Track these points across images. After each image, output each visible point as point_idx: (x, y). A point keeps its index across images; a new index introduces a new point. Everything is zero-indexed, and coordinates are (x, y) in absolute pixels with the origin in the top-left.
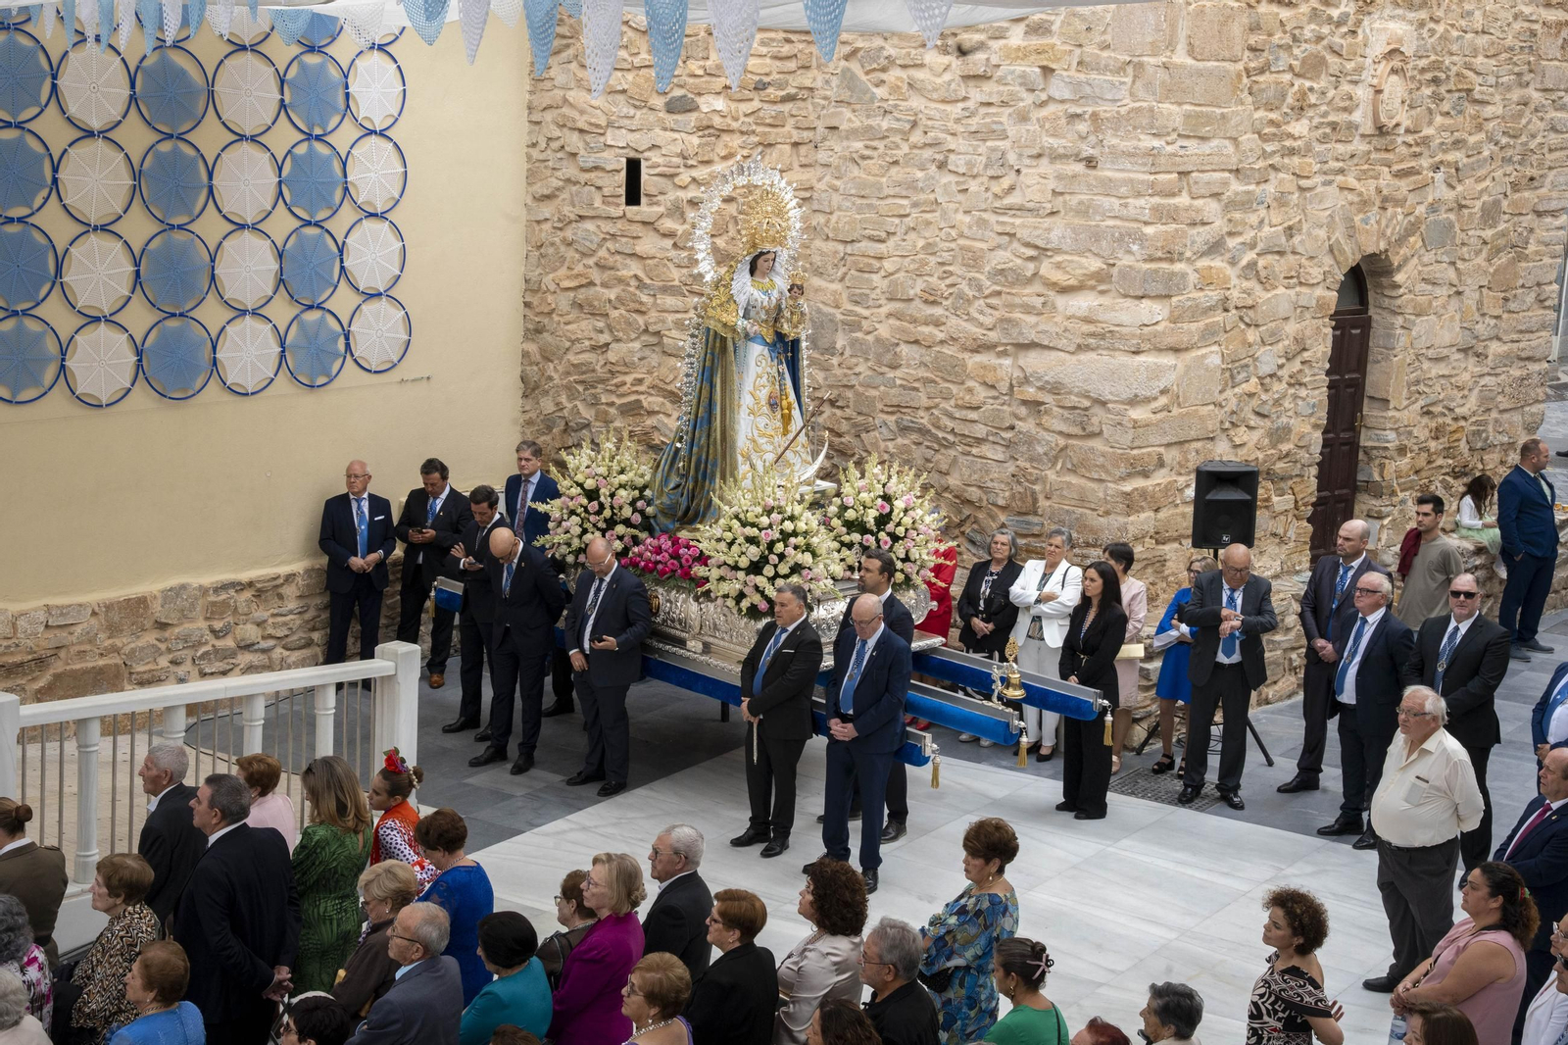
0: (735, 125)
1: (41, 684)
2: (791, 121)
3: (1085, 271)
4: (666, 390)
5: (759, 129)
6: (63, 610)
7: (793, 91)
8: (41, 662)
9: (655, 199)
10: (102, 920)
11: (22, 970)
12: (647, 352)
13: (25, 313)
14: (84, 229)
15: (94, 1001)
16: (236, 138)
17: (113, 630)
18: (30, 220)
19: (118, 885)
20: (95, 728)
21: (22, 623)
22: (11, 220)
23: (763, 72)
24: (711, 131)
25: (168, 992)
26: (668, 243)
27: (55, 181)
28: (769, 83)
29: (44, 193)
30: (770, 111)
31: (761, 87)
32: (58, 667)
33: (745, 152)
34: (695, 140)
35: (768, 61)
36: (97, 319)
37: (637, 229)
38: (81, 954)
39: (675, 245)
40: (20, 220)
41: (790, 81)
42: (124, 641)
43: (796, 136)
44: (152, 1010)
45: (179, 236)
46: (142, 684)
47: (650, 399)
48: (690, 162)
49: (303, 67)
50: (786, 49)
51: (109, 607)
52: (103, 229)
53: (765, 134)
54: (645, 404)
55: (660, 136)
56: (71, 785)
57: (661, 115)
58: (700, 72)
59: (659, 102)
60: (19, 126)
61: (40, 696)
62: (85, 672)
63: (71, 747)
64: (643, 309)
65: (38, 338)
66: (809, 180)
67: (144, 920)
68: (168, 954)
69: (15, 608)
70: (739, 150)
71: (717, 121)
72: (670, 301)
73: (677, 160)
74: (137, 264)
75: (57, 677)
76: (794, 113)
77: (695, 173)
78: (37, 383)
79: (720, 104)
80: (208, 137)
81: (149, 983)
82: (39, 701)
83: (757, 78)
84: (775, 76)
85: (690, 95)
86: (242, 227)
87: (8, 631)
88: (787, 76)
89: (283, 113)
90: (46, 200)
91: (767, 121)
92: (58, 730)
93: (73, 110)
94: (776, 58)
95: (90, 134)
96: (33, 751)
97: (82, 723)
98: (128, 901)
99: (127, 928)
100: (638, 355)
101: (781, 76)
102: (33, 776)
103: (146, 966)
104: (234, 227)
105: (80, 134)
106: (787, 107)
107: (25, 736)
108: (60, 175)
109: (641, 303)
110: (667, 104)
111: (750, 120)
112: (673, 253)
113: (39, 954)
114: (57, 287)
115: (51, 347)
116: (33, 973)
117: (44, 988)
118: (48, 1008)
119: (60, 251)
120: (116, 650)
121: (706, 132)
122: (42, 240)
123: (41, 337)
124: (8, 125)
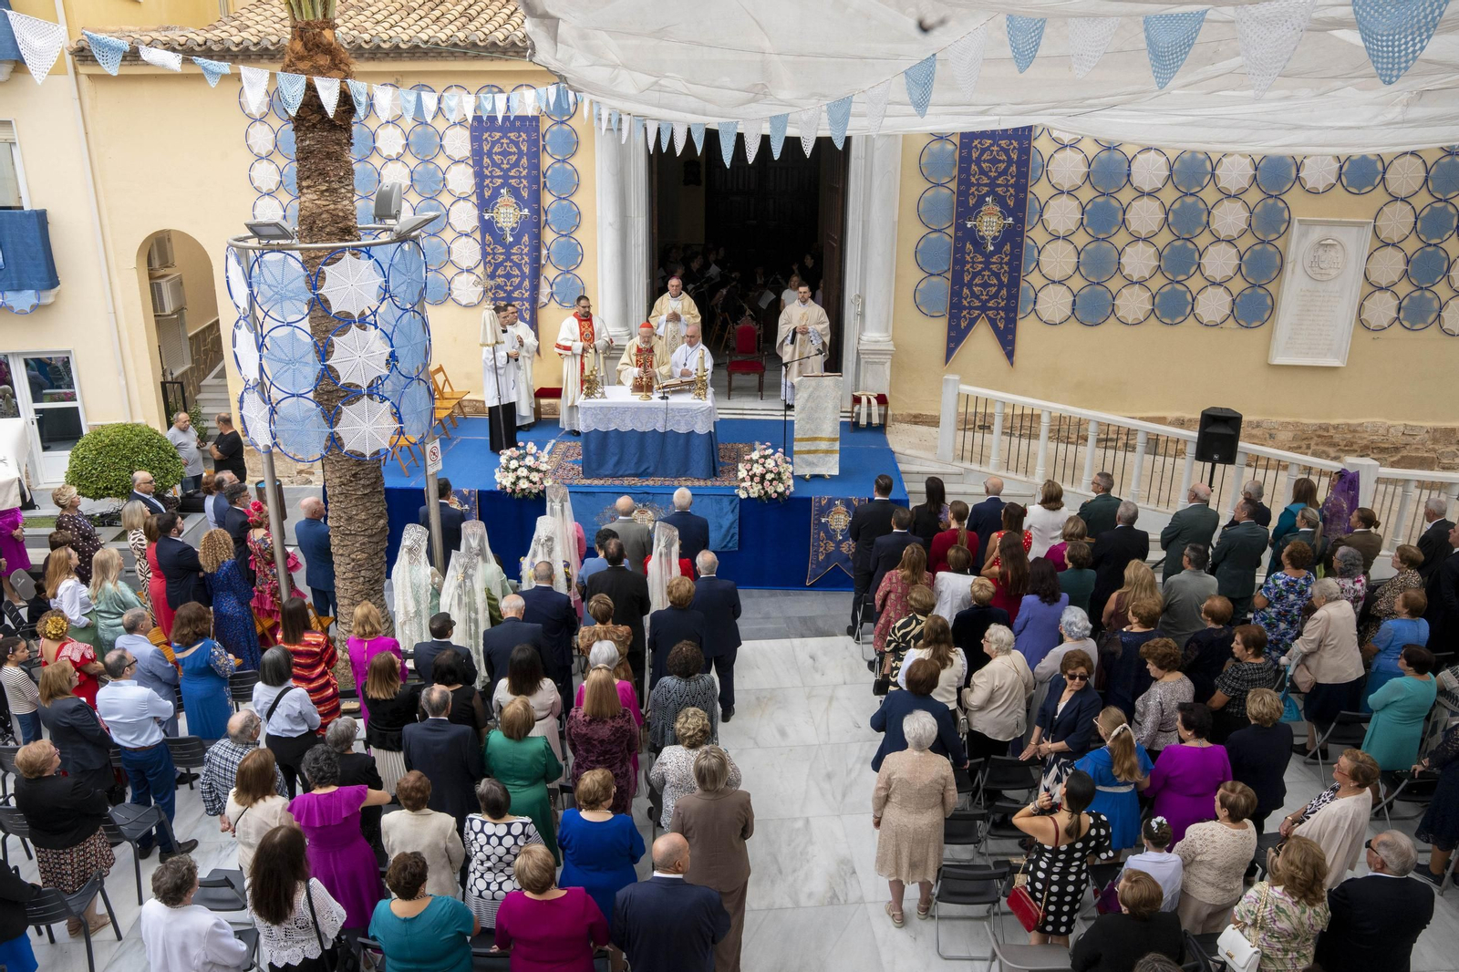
1: (1395, 459)
6: (1413, 428)
8: (1397, 449)
10: (1396, 572)
11: (1354, 583)
13: (1426, 288)
15: (1382, 605)
17: (1435, 441)
18: (1438, 246)
19: (1405, 558)
20: (1413, 485)
21: (1392, 430)
22: (1430, 245)
25: (1414, 611)
29: (1451, 232)
32: (1404, 453)
38: (1380, 584)
40: (1435, 245)
42: (1440, 448)
44: (1405, 617)
46: (1445, 468)
51: (1435, 430)
56: (1396, 507)
60: (1446, 201)
61: (1393, 465)
62: (1417, 457)
63: (1399, 490)
65: (1430, 301)
67: (1414, 578)
68: (1419, 596)
69: (1390, 423)
75: (1403, 457)
78: (1424, 321)
81: (1406, 605)
82: (1392, 467)
87: (1385, 433)
92: (1395, 482)
96: (1382, 487)
97: (1407, 481)
98: (1409, 567)
99: (1405, 579)
102: (1379, 499)
103: (1406, 597)
107: (1378, 481)
113: (1363, 579)
114: (1446, 278)
115: (1436, 305)
116: (1358, 586)
117: (1362, 594)
118: (1361, 603)
119: (1451, 260)
120: (1435, 451)
123: (1432, 300)
124: (1441, 200)
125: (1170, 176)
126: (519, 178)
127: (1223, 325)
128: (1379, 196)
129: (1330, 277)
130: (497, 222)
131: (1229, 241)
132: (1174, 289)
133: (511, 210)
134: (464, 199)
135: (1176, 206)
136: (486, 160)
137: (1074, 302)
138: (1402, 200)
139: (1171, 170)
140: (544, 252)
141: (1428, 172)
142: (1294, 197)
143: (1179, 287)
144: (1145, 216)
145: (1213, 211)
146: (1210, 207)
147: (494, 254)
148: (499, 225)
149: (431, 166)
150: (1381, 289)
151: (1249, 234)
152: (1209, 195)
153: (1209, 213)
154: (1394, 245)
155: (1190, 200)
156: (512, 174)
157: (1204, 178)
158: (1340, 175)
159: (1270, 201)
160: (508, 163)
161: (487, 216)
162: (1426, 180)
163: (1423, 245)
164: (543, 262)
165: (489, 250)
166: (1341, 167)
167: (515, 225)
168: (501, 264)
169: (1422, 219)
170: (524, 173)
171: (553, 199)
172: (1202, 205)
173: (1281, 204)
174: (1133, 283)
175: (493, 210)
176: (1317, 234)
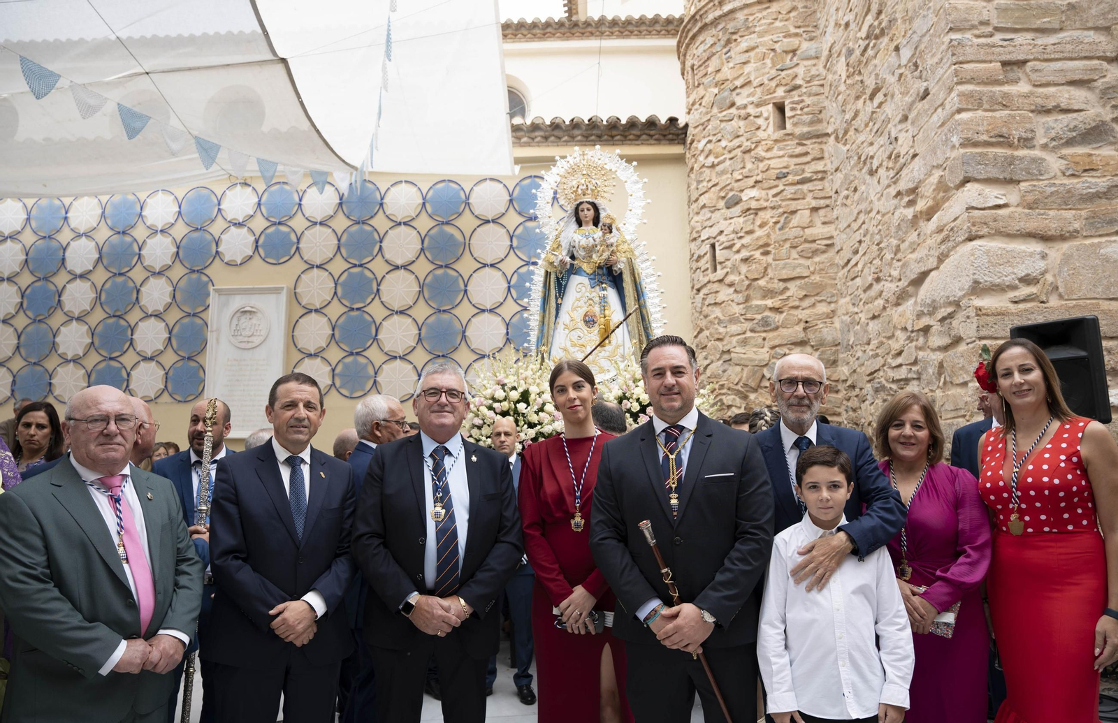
0: (765, 204)
2: (810, 195)
3: (933, 187)
4: (735, 390)
5: (784, 204)
7: (807, 175)
9: (724, 265)
12: (726, 366)
13: (358, 354)
14: (390, 312)
16: (482, 265)
18: (365, 309)
22: (352, 309)
23: (781, 166)
24: (751, 212)
26: (732, 290)
27: (378, 290)
28: (788, 173)
29: (372, 296)
30: (792, 189)
31: (781, 176)
33: (774, 220)
34: (741, 220)
35: (786, 159)
36: (395, 358)
37: (716, 287)
39: (736, 291)
40: (358, 309)
41: (806, 169)
43: (814, 203)
45: (445, 316)
47: (729, 397)
48: (739, 235)
49: (526, 229)
50: (799, 150)
52: (402, 312)
53: (788, 205)
54: (725, 401)
55: (723, 225)
57: (722, 211)
58: (740, 177)
59: (721, 204)
60: (361, 266)
64: (721, 337)
66: (828, 232)
70: (770, 219)
71: (754, 205)
72: (734, 328)
73: (732, 236)
74: (420, 330)
76: (811, 189)
77: (744, 241)
78: (362, 389)
79: (754, 193)
80: (465, 266)
83: (778, 171)
84: (792, 167)
85: (737, 193)
86: (483, 311)
88: (803, 167)
89: (512, 251)
90: (373, 299)
91: (789, 197)
93: (387, 256)
94: (791, 156)
95: (397, 268)
100: (722, 369)
101: (797, 167)
104: (478, 311)
105: (392, 268)
106: (805, 187)
108: (381, 288)
109: (720, 333)
110: (726, 203)
111: (777, 199)
112: (735, 296)
114: (376, 341)
115: (370, 370)
119: (378, 324)
121: (748, 213)
122: (370, 319)
123: (366, 366)
124: (355, 266)
125: (100, 258)
127: (158, 400)
128: (296, 265)
129: (254, 345)
131: (156, 316)
132: (109, 367)
135: (108, 285)
137: (14, 382)
138: (317, 267)
139: (100, 253)
141: (339, 240)
142: (216, 271)
143: (114, 363)
144: (78, 296)
145: (142, 289)
146: (138, 285)
150: (310, 355)
151: (174, 307)
152: (137, 274)
153: (138, 291)
154: (316, 311)
155: (120, 279)
157: (133, 259)
158: (257, 247)
159: (194, 276)
162: (339, 248)
163: (346, 309)
166: (257, 241)
169: (341, 284)
172: (131, 284)
173: (205, 279)
174: (68, 361)
176: (237, 302)
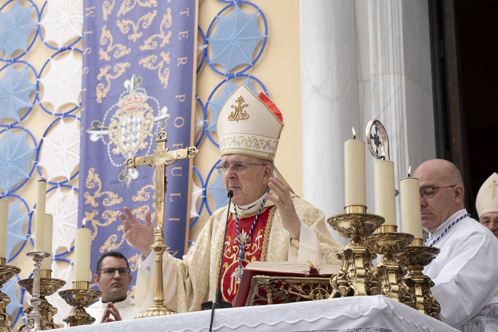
126: (157, 52)
130: (113, 146)
133: (139, 117)
134: (66, 115)
136: (105, 34)
140: (196, 192)
147: (102, 209)
148: (116, 151)
149: (22, 69)
156: (146, 47)
160: (140, 29)
161: (95, 136)
164: (193, 213)
165: (90, 200)
167: (143, 146)
168: (113, 228)
170: (166, 40)
171: (219, 80)
175: (108, 123)
